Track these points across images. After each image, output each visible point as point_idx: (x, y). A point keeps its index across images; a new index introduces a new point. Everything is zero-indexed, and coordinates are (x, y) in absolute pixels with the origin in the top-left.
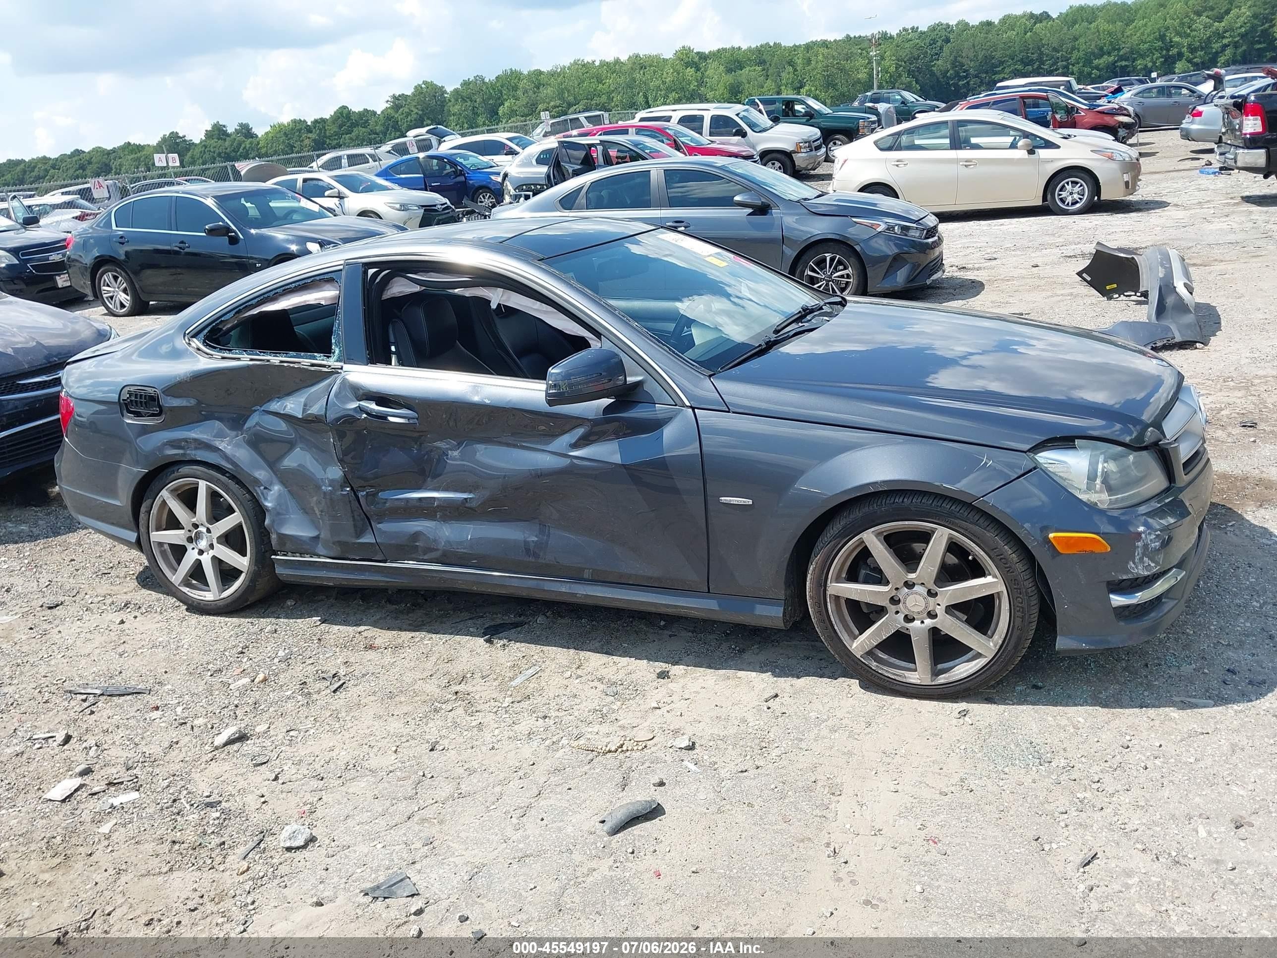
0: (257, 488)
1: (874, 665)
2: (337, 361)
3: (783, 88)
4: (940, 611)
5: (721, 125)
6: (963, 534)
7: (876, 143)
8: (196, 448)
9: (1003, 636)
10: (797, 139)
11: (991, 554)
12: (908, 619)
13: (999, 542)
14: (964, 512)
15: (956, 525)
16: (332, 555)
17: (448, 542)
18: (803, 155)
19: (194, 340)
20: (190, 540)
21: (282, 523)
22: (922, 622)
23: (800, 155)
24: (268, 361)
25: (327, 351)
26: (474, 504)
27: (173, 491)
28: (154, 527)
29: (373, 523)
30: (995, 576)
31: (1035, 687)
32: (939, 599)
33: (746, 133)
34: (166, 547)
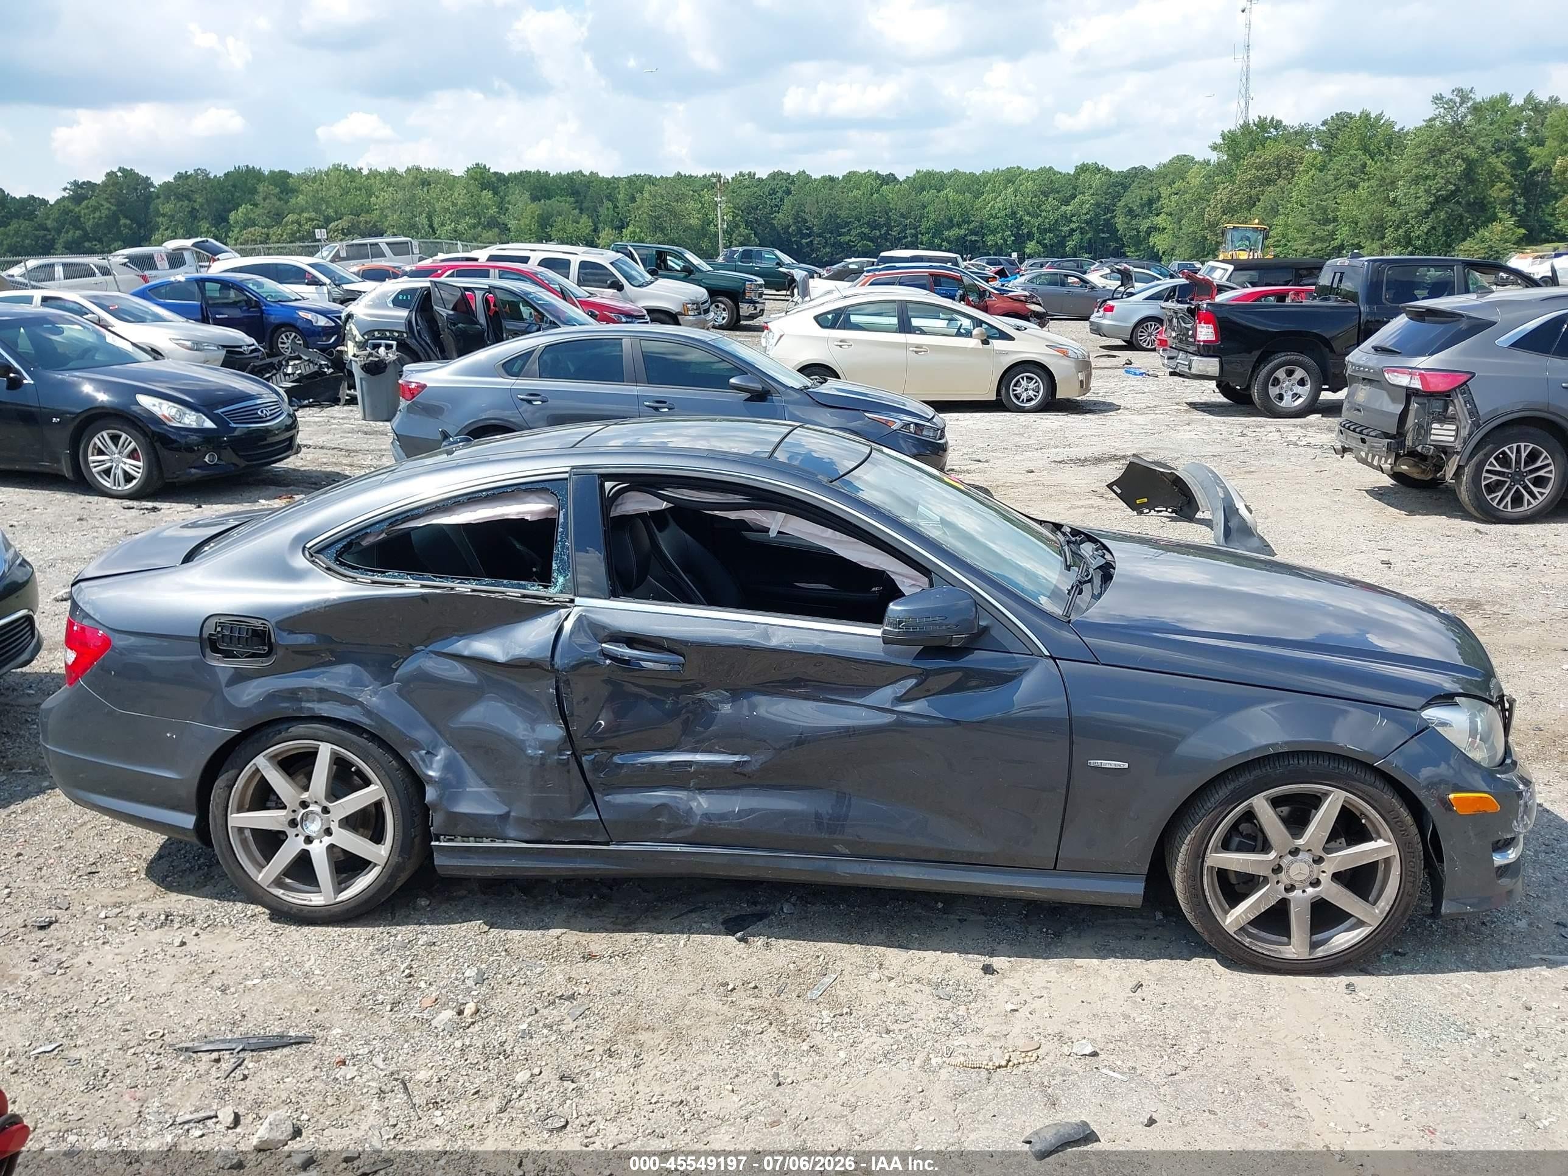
0: (413, 753)
1: (1247, 941)
2: (561, 592)
3: (600, 226)
4: (1325, 878)
5: (591, 274)
6: (1359, 797)
7: (816, 318)
8: (320, 701)
9: (1391, 903)
10: (684, 299)
11: (1387, 817)
12: (1290, 888)
13: (1396, 802)
14: (1361, 774)
15: (1351, 786)
16: (528, 837)
17: (706, 815)
18: (691, 318)
19: (321, 556)
20: (293, 823)
21: (454, 798)
22: (1304, 891)
23: (687, 318)
24: (452, 589)
25: (545, 579)
26: (747, 770)
27: (271, 758)
28: (235, 807)
29: (597, 795)
30: (1388, 840)
31: (1396, 953)
32: (1324, 866)
33: (622, 286)
34: (248, 833)
